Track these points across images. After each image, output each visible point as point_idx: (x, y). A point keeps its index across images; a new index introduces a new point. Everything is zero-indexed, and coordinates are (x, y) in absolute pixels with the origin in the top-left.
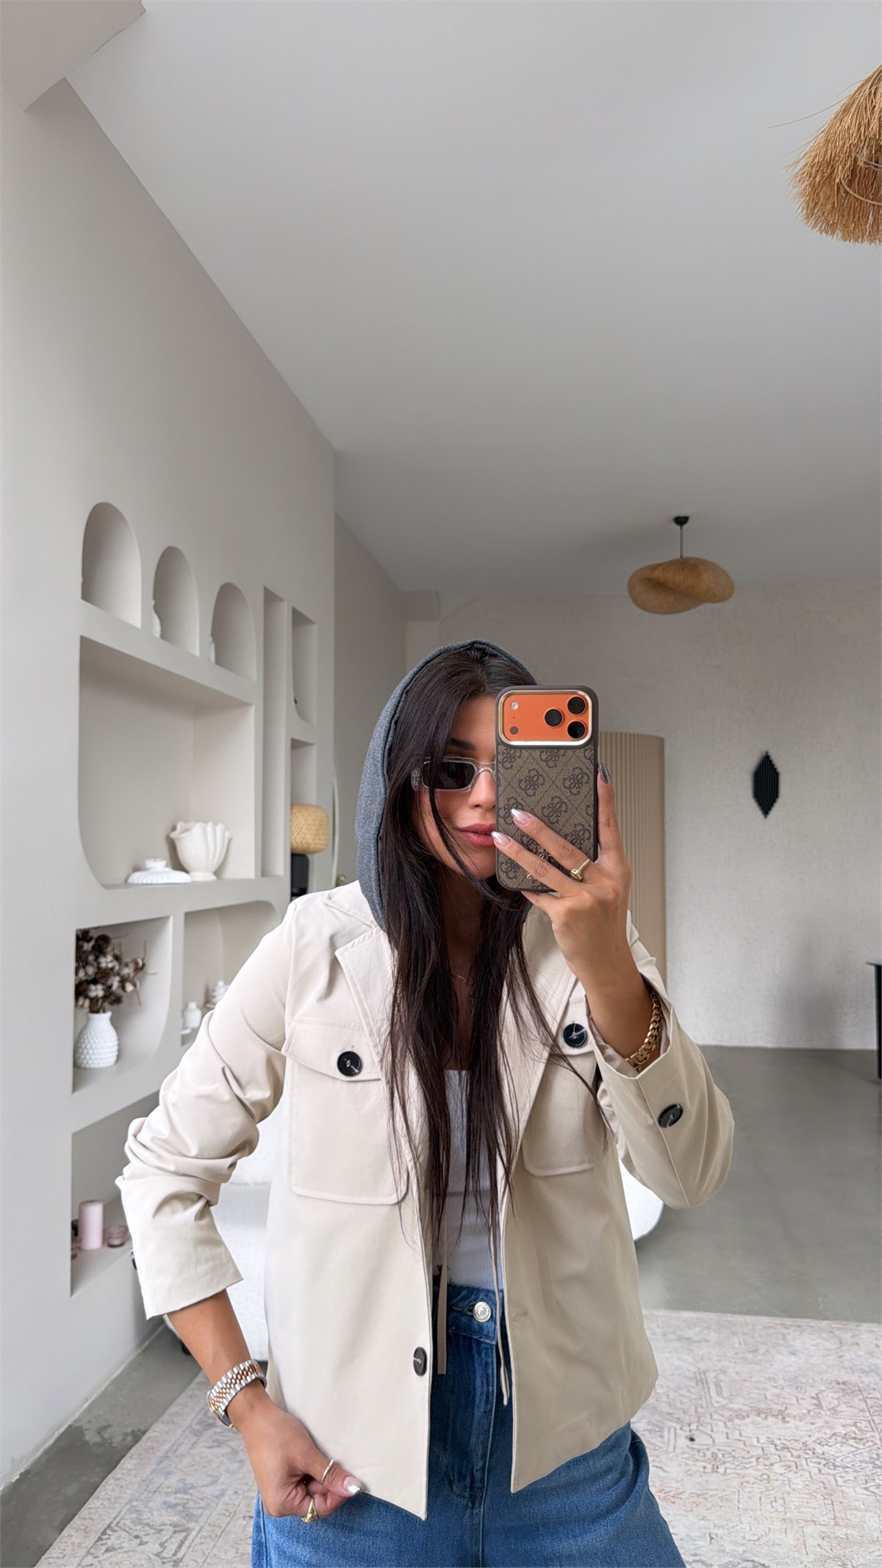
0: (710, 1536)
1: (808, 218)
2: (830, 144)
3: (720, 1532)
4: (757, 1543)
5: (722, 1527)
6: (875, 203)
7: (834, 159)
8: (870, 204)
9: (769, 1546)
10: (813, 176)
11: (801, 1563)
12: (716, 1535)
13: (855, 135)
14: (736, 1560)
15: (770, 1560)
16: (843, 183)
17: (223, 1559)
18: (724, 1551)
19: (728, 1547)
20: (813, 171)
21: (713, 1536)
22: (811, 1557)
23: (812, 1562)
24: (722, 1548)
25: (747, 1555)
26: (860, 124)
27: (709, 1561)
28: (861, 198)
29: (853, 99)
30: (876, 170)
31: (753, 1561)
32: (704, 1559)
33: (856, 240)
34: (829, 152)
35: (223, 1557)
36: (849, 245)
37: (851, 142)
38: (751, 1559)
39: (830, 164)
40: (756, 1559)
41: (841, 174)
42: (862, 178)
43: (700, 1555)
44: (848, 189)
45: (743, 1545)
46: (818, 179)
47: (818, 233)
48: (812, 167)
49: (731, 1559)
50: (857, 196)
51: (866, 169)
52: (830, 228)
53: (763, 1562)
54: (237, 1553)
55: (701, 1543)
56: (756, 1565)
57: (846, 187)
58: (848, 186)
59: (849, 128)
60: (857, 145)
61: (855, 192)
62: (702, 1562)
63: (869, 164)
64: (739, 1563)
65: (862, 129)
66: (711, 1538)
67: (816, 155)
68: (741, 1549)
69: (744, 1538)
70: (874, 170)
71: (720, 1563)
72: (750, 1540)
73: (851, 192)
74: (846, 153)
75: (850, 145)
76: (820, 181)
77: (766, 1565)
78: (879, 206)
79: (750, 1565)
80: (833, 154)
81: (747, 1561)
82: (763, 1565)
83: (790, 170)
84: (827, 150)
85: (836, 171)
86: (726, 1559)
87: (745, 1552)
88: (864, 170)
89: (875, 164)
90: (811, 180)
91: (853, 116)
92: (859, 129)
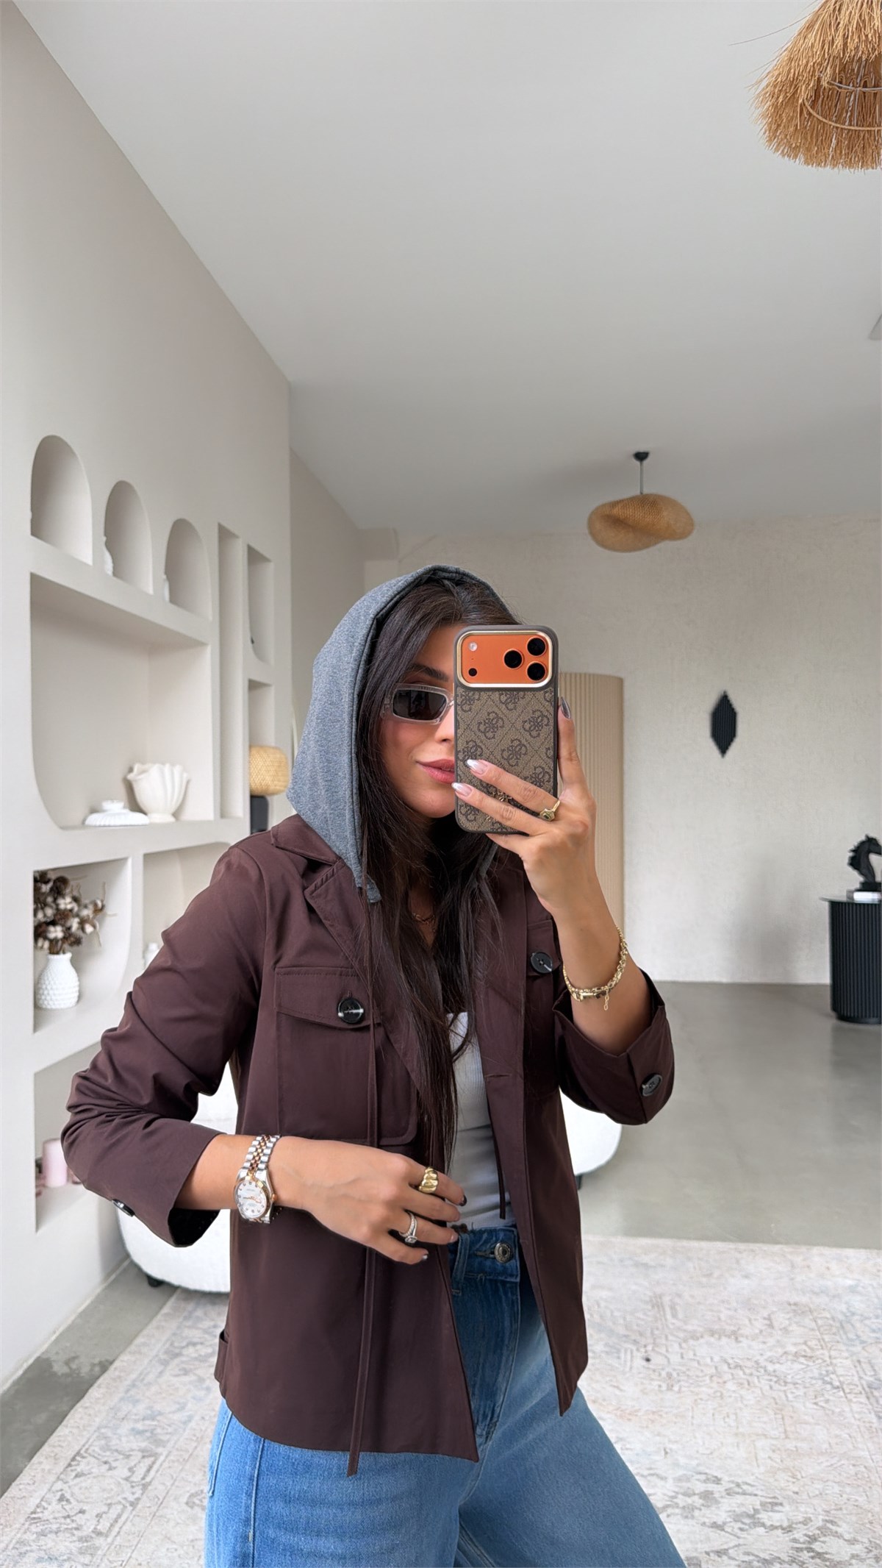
0: (665, 1450)
1: (770, 140)
2: (793, 63)
3: (674, 1447)
4: (710, 1456)
5: (677, 1442)
6: (838, 125)
7: (797, 78)
8: (834, 127)
9: (720, 1459)
10: (776, 96)
11: (753, 1475)
12: (671, 1449)
13: (818, 53)
14: (690, 1473)
15: (722, 1473)
16: (806, 104)
17: (190, 1482)
18: (678, 1465)
19: (682, 1461)
20: (776, 91)
21: (668, 1450)
22: (762, 1469)
23: (763, 1473)
24: (676, 1462)
25: (700, 1468)
26: (824, 41)
27: (664, 1475)
28: (824, 120)
29: (817, 15)
30: (840, 90)
31: (706, 1474)
32: (659, 1472)
33: (819, 165)
34: (792, 71)
35: (190, 1480)
36: (812, 170)
37: (814, 61)
38: (705, 1471)
39: (793, 83)
40: (707, 1471)
41: (804, 94)
42: (825, 99)
44: (811, 111)
45: (697, 1458)
46: (780, 100)
47: (780, 156)
48: (775, 87)
49: (685, 1472)
50: (820, 118)
51: (830, 89)
52: (793, 151)
53: (716, 1474)
55: (657, 1458)
56: (709, 1477)
57: (809, 108)
58: (811, 107)
59: (813, 46)
60: (820, 64)
61: (818, 114)
62: (657, 1475)
63: (833, 85)
64: (693, 1476)
65: (826, 47)
66: (666, 1453)
67: (779, 74)
68: (694, 1463)
69: (698, 1452)
70: (838, 91)
72: (704, 1454)
73: (815, 114)
74: (809, 72)
75: (814, 64)
76: (782, 101)
77: (719, 1477)
78: (842, 129)
79: (703, 1477)
80: (797, 73)
81: (700, 1473)
82: (716, 1477)
83: (753, 90)
84: (790, 69)
85: (799, 91)
86: (681, 1472)
87: (698, 1465)
88: (827, 90)
89: (839, 85)
90: (773, 100)
91: (817, 33)
92: (823, 47)
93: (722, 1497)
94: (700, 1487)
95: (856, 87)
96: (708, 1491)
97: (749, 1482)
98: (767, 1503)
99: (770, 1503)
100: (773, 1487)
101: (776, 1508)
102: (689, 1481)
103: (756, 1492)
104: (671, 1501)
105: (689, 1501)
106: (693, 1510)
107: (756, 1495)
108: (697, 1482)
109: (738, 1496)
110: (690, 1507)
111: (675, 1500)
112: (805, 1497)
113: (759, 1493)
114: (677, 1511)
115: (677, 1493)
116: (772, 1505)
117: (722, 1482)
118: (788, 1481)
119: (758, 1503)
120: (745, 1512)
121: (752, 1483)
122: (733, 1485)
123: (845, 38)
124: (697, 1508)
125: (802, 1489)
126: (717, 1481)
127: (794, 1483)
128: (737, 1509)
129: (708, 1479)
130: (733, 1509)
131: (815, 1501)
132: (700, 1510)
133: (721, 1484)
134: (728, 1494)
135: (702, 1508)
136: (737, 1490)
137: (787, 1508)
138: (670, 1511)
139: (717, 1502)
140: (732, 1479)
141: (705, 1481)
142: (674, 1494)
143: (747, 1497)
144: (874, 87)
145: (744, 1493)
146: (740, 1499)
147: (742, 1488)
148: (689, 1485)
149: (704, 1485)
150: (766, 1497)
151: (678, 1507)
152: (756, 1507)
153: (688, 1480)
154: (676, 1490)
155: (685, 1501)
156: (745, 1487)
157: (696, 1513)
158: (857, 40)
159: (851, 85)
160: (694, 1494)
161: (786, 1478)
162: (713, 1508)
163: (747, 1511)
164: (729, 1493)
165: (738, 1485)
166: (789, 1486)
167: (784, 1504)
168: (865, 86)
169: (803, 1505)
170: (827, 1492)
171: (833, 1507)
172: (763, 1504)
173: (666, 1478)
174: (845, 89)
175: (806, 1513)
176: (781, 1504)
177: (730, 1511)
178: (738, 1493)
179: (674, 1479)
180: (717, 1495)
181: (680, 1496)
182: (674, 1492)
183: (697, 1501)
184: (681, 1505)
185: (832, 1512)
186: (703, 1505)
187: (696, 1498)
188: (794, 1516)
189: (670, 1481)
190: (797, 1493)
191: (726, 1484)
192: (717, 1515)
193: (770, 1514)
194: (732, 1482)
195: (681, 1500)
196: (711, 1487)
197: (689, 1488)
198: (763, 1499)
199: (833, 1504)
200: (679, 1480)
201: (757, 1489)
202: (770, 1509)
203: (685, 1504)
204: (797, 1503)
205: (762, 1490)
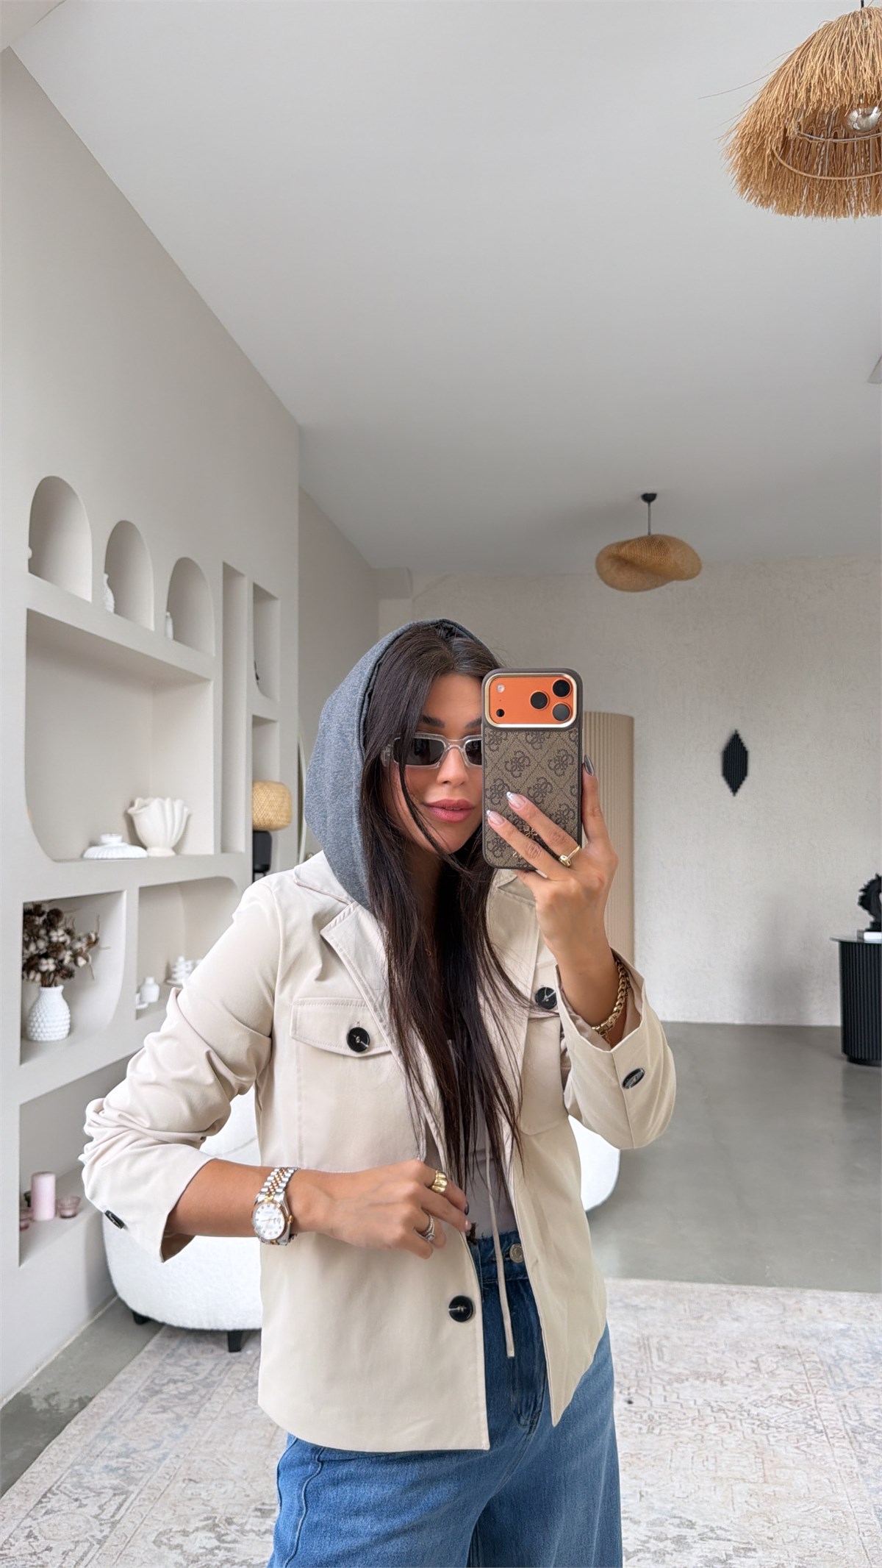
0: (640, 1493)
1: (742, 191)
2: (759, 115)
3: (650, 1490)
4: (686, 1500)
5: (653, 1485)
6: (809, 176)
7: (764, 129)
8: (805, 177)
9: (696, 1503)
10: (744, 148)
11: (728, 1519)
12: (647, 1493)
13: (783, 105)
14: (664, 1517)
15: (697, 1517)
16: (776, 155)
17: (160, 1521)
18: (652, 1509)
19: (657, 1505)
20: (744, 142)
21: (643, 1494)
22: (738, 1513)
23: (738, 1518)
24: (651, 1505)
25: (675, 1512)
26: (788, 94)
27: (637, 1519)
28: (795, 170)
29: (781, 70)
30: (810, 141)
31: (681, 1518)
32: (632, 1515)
33: (792, 214)
34: (758, 123)
35: (160, 1519)
36: (784, 218)
37: (779, 113)
38: (680, 1515)
39: (760, 134)
40: (682, 1515)
41: (773, 144)
42: (796, 151)
43: (629, 1512)
44: (782, 161)
45: (672, 1502)
46: (748, 151)
47: (753, 206)
48: (743, 138)
49: (659, 1516)
50: (791, 168)
51: (801, 141)
52: (765, 201)
53: (690, 1519)
54: (174, 1514)
55: (631, 1501)
56: (683, 1521)
57: (779, 158)
58: (781, 157)
59: (777, 99)
60: (784, 116)
61: (789, 164)
62: (631, 1519)
63: (804, 136)
64: (667, 1520)
65: (790, 100)
66: (642, 1496)
67: (747, 126)
68: (669, 1506)
69: (674, 1496)
70: (809, 143)
71: (648, 1520)
72: (679, 1498)
73: (785, 164)
74: (775, 124)
75: (779, 116)
76: (750, 153)
77: (693, 1521)
78: (813, 179)
79: (677, 1521)
80: (763, 125)
81: (675, 1517)
82: (691, 1521)
83: (722, 142)
84: (756, 122)
85: (765, 142)
86: (654, 1516)
87: (673, 1508)
88: (798, 141)
89: (810, 136)
90: (742, 151)
91: (781, 87)
92: (787, 99)
93: (695, 1542)
94: (673, 1532)
95: (827, 138)
96: (681, 1536)
97: (723, 1526)
98: (739, 1548)
99: (743, 1548)
100: (747, 1532)
101: (749, 1554)
102: (663, 1526)
103: (729, 1537)
104: (643, 1546)
105: (661, 1545)
106: (664, 1554)
107: (729, 1540)
108: (671, 1527)
109: (711, 1541)
110: (662, 1552)
111: (646, 1545)
112: (779, 1542)
113: (732, 1538)
114: (648, 1555)
115: (650, 1537)
116: (745, 1551)
117: (696, 1527)
118: (763, 1526)
119: (731, 1548)
120: (717, 1557)
121: (727, 1528)
122: (706, 1530)
123: (808, 91)
124: (668, 1553)
125: (777, 1534)
126: (691, 1525)
127: (769, 1527)
128: (709, 1555)
129: (682, 1523)
130: (705, 1554)
131: (790, 1547)
132: (672, 1554)
133: (695, 1529)
134: (701, 1539)
135: (674, 1552)
136: (711, 1535)
137: (760, 1553)
138: (641, 1555)
139: (689, 1547)
140: (706, 1523)
141: (678, 1526)
142: (646, 1538)
143: (721, 1542)
144: (845, 138)
145: (717, 1538)
146: (713, 1543)
147: (715, 1533)
148: (661, 1529)
149: (678, 1529)
150: (740, 1543)
151: (649, 1552)
152: (728, 1553)
153: (661, 1524)
154: (649, 1534)
155: (658, 1546)
156: (719, 1532)
157: (668, 1557)
158: (819, 93)
159: (822, 136)
160: (667, 1539)
161: (762, 1523)
162: (685, 1554)
163: (719, 1556)
164: (703, 1538)
165: (712, 1530)
166: (763, 1531)
167: (758, 1550)
168: (835, 137)
169: (777, 1551)
170: (803, 1538)
171: (807, 1554)
172: (736, 1550)
173: (640, 1522)
174: (816, 140)
175: (780, 1558)
176: (754, 1550)
177: (701, 1557)
178: (711, 1538)
179: (647, 1523)
180: (689, 1540)
181: (652, 1541)
182: (647, 1536)
183: (669, 1546)
184: (653, 1550)
185: (806, 1558)
186: (675, 1550)
187: (668, 1542)
188: (767, 1562)
189: (644, 1525)
190: (772, 1539)
191: (699, 1529)
192: (688, 1560)
193: (743, 1559)
194: (707, 1526)
195: (653, 1545)
196: (684, 1531)
197: (661, 1533)
198: (736, 1544)
199: (808, 1551)
200: (653, 1523)
201: (732, 1535)
202: (742, 1555)
203: (656, 1548)
204: (772, 1548)
205: (736, 1535)
